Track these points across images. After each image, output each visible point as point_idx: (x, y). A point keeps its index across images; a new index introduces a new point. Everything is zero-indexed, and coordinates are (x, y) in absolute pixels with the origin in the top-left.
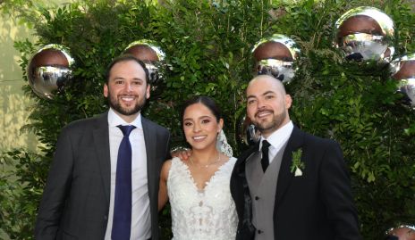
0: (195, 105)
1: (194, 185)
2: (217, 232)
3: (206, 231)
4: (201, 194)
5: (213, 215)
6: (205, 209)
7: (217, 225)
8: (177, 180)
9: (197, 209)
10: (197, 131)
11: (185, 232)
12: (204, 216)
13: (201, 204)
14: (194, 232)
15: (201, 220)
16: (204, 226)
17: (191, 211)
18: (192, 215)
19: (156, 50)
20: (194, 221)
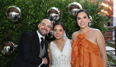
0: (58, 25)
1: (59, 50)
2: (68, 63)
3: (64, 63)
4: (62, 52)
5: (66, 58)
6: (63, 57)
7: (67, 61)
8: (53, 49)
9: (61, 57)
10: (58, 33)
11: (58, 64)
12: (63, 59)
13: (62, 55)
14: (61, 64)
15: (62, 60)
16: (64, 62)
17: (59, 58)
18: (60, 59)
19: (18, 8)
20: (61, 61)
